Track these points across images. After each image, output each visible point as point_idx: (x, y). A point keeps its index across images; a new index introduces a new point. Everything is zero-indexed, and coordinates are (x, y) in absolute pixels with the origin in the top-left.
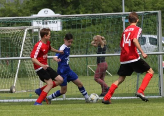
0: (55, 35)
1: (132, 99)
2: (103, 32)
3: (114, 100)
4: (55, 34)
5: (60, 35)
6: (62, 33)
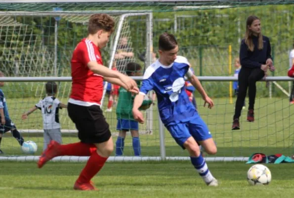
0: (218, 16)
4: (217, 14)
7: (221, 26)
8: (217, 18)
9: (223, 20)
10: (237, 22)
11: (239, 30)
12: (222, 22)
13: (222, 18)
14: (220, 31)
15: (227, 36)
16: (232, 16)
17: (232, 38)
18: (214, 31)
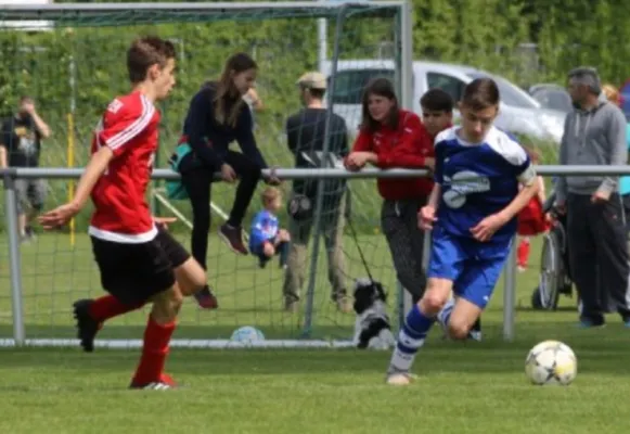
0: (26, 49)
1: (285, 349)
2: (232, 42)
3: (217, 350)
4: (23, 45)
5: (44, 49)
6: (54, 40)
7: (31, 73)
8: (22, 53)
9: (36, 58)
10: (67, 64)
11: (72, 82)
12: (33, 63)
13: (34, 52)
14: (28, 83)
15: (45, 95)
16: (57, 51)
17: (55, 99)
18: (16, 82)
